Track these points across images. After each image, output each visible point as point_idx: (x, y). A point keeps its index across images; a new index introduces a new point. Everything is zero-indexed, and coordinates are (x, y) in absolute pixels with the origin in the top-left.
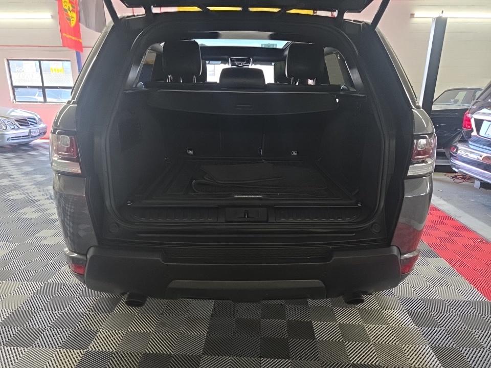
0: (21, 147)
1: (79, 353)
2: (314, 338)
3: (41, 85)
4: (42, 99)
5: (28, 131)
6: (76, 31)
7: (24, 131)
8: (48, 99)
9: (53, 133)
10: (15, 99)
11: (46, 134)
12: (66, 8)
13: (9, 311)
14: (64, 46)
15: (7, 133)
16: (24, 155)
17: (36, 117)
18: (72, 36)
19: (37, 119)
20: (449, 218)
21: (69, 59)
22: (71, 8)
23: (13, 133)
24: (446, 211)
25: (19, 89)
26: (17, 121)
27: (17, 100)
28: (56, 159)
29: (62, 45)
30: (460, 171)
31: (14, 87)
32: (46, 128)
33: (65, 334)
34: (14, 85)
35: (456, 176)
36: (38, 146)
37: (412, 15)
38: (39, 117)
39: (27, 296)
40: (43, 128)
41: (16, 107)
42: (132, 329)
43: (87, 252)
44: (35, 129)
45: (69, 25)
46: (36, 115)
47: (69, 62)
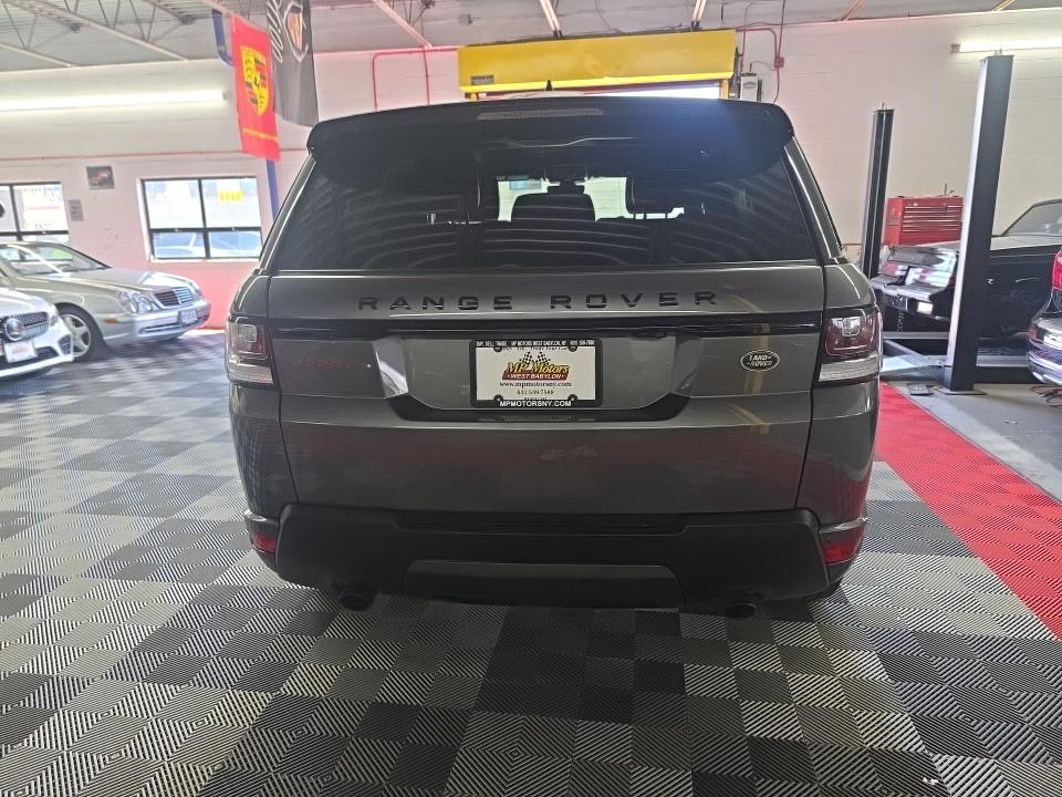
0: (163, 347)
1: (264, 698)
2: (683, 691)
3: (201, 226)
4: (201, 251)
5: (176, 313)
6: (267, 123)
7: (170, 314)
8: (214, 252)
9: (232, 321)
10: (153, 253)
11: (210, 319)
12: (251, 80)
13: (149, 629)
14: (245, 151)
15: (139, 318)
16: (168, 360)
17: (190, 287)
18: (259, 130)
19: (193, 291)
20: (1017, 479)
21: (253, 174)
22: (259, 78)
23: (149, 319)
24: (1015, 466)
25: (161, 235)
26: (158, 295)
27: (157, 256)
28: (235, 362)
29: (241, 148)
30: (1047, 380)
31: (152, 232)
32: (208, 308)
33: (241, 667)
34: (152, 227)
35: (1056, 391)
36: (194, 342)
37: (955, 48)
38: (197, 287)
39: (180, 606)
40: (203, 309)
41: (154, 268)
42: (354, 663)
43: (280, 514)
44: (189, 311)
45: (254, 113)
46: (191, 284)
47: (254, 180)
